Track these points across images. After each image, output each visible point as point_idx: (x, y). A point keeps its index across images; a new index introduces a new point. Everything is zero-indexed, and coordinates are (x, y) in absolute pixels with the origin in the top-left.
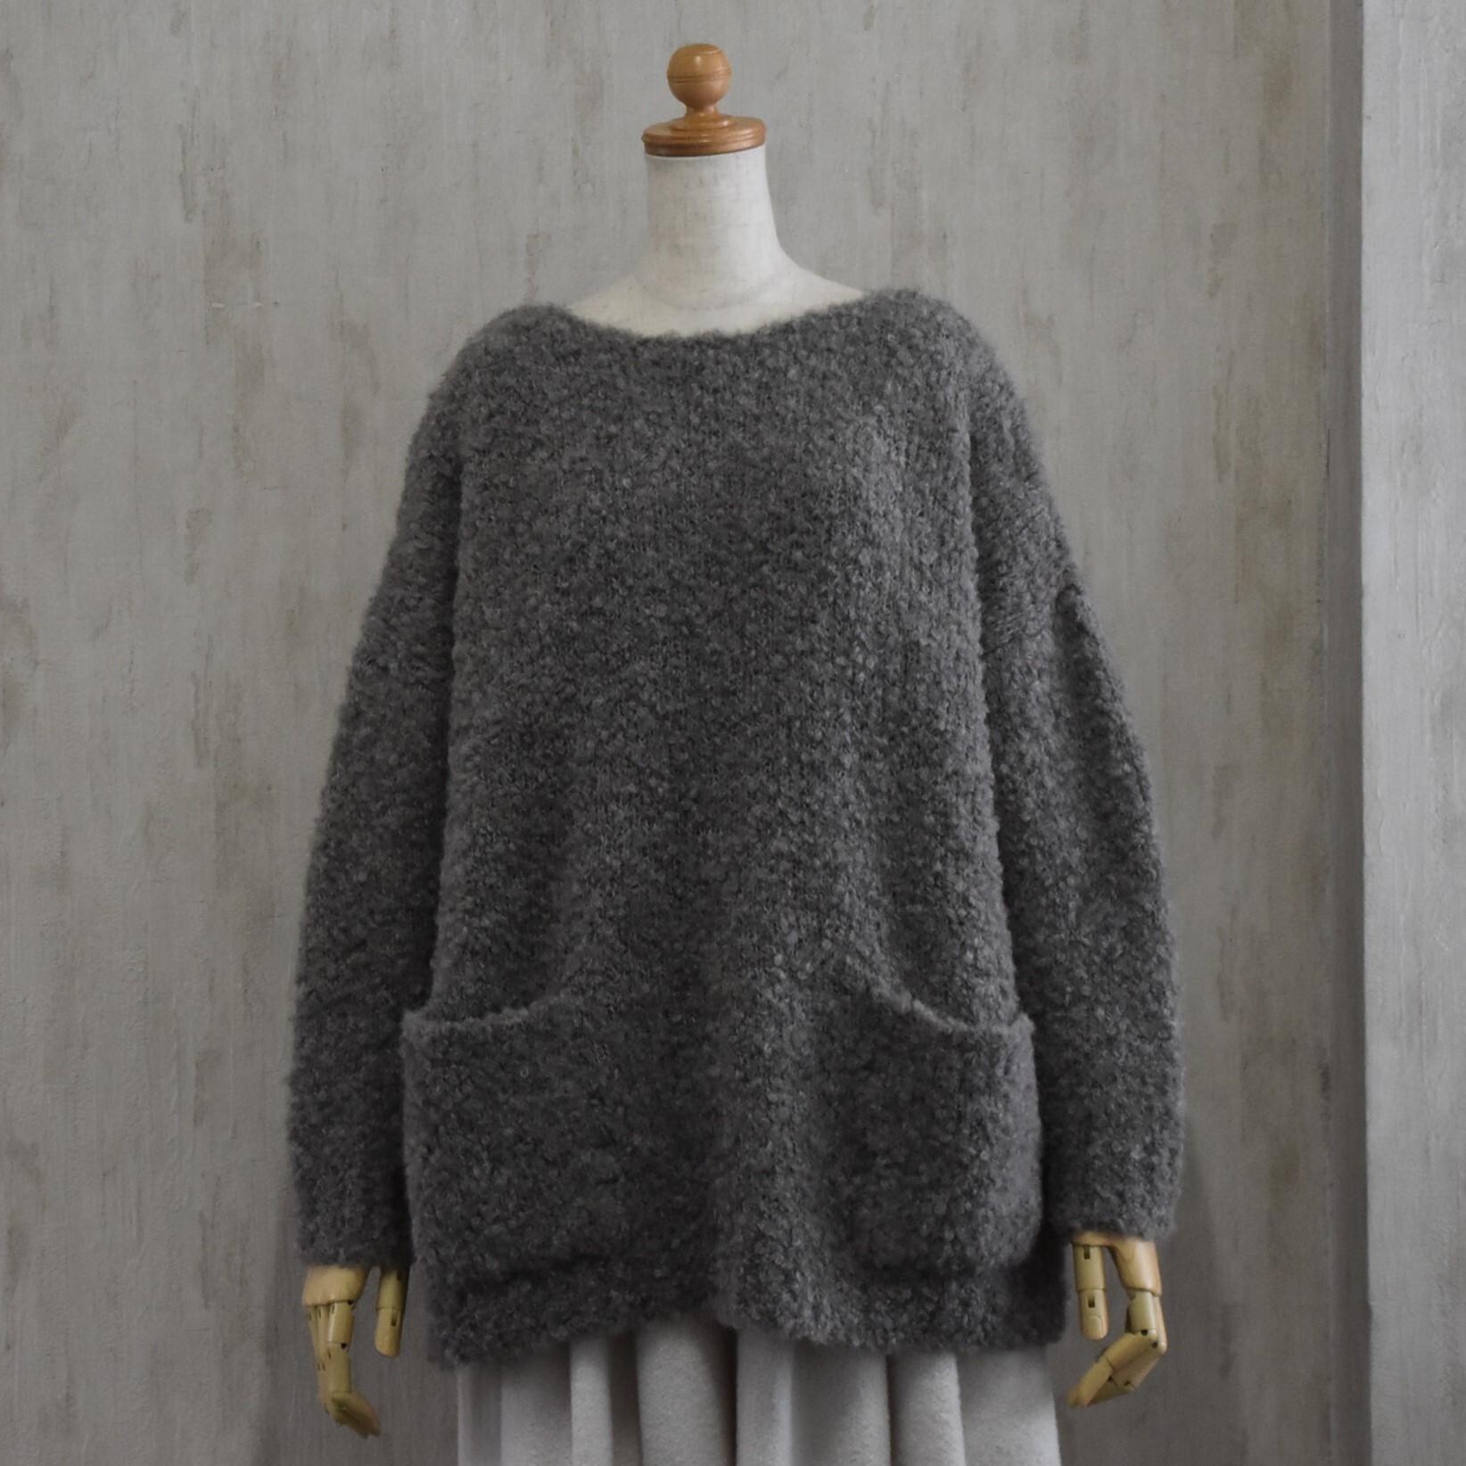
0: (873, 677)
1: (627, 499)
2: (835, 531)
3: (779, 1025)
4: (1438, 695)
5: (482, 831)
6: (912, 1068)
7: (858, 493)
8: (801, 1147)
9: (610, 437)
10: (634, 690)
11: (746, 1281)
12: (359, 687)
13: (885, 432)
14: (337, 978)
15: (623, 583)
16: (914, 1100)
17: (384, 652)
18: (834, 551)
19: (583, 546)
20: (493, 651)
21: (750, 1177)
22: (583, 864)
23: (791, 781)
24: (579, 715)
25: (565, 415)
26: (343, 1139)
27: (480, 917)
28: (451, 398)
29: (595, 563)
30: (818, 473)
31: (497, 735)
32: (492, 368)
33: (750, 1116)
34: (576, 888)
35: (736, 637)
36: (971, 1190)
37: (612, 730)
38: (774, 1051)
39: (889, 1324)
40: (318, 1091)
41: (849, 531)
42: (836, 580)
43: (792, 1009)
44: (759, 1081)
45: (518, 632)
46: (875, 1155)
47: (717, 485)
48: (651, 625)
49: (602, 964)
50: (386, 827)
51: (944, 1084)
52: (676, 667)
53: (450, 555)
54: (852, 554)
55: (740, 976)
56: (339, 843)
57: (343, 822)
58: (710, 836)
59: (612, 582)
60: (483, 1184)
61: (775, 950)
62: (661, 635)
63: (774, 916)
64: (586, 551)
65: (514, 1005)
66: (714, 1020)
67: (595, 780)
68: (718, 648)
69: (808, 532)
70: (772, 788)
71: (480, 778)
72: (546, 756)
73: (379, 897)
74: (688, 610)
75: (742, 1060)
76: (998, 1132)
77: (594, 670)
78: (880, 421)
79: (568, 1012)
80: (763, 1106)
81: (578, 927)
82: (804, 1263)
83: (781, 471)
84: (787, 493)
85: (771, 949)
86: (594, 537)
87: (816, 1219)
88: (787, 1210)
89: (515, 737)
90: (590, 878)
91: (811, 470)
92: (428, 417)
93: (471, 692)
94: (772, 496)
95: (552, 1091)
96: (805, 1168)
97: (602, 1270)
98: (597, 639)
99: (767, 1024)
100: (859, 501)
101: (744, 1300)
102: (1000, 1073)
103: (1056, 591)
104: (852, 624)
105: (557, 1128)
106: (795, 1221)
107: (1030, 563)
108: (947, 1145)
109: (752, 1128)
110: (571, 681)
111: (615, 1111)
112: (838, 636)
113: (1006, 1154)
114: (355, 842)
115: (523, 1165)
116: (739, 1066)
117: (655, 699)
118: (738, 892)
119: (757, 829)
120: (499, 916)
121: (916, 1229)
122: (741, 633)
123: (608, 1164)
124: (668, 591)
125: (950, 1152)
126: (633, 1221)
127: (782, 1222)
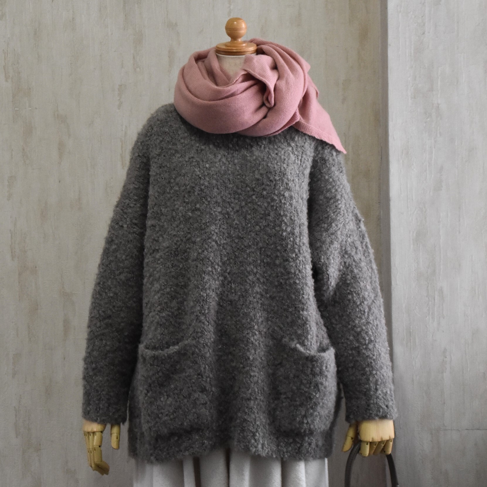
0: (289, 234)
1: (208, 171)
2: (277, 185)
3: (255, 350)
5: (163, 284)
6: (295, 367)
7: (285, 173)
8: (261, 391)
9: (202, 150)
10: (211, 236)
11: (240, 435)
12: (113, 232)
13: (294, 152)
14: (100, 327)
15: (206, 200)
16: (295, 376)
17: (122, 221)
18: (276, 192)
19: (193, 187)
20: (165, 223)
21: (243, 401)
22: (194, 295)
23: (261, 268)
24: (192, 245)
25: (186, 142)
26: (101, 381)
27: (162, 313)
28: (146, 135)
29: (198, 193)
30: (272, 166)
31: (168, 252)
32: (160, 125)
33: (244, 380)
34: (192, 304)
35: (243, 219)
36: (313, 406)
37: (203, 249)
38: (254, 359)
39: (285, 450)
40: (92, 364)
41: (281, 186)
42: (277, 201)
43: (259, 344)
44: (248, 368)
45: (173, 217)
46: (281, 394)
47: (238, 168)
48: (216, 214)
49: (200, 329)
50: (121, 280)
51: (306, 371)
52: (223, 229)
53: (147, 191)
54: (282, 193)
55: (243, 333)
56: (104, 283)
57: (106, 276)
58: (233, 286)
59: (203, 199)
60: (164, 403)
61: (254, 324)
62: (219, 218)
63: (255, 313)
64: (194, 189)
65: (174, 344)
66: (233, 347)
67: (197, 266)
68: (238, 223)
69: (268, 185)
70: (255, 270)
71: (162, 266)
72: (182, 259)
73: (117, 302)
74: (228, 209)
75: (243, 361)
76: (323, 388)
77: (197, 229)
78: (293, 149)
79: (191, 346)
80: (249, 377)
81: (193, 317)
82: (260, 430)
83: (259, 164)
84: (261, 172)
85: (253, 324)
86: (197, 184)
87: (264, 415)
88: (254, 412)
89: (173, 252)
90: (196, 300)
91: (269, 165)
92: (137, 142)
93: (158, 237)
94: (256, 172)
95: (186, 373)
96: (262, 398)
97: (201, 433)
98: (198, 219)
99: (251, 349)
100: (285, 176)
101: (239, 441)
102: (324, 368)
103: (352, 208)
104: (282, 216)
105: (187, 385)
106: (257, 416)
107: (345, 200)
108: (306, 392)
109: (245, 384)
110: (189, 233)
111: (207, 380)
112: (277, 220)
113: (325, 395)
114: (109, 283)
115: (176, 397)
116: (241, 363)
117: (217, 239)
118: (243, 304)
119: (250, 284)
120: (168, 313)
121: (295, 420)
122: (245, 218)
123: (204, 398)
124: (221, 203)
125: (307, 394)
126: (212, 417)
127: (253, 416)
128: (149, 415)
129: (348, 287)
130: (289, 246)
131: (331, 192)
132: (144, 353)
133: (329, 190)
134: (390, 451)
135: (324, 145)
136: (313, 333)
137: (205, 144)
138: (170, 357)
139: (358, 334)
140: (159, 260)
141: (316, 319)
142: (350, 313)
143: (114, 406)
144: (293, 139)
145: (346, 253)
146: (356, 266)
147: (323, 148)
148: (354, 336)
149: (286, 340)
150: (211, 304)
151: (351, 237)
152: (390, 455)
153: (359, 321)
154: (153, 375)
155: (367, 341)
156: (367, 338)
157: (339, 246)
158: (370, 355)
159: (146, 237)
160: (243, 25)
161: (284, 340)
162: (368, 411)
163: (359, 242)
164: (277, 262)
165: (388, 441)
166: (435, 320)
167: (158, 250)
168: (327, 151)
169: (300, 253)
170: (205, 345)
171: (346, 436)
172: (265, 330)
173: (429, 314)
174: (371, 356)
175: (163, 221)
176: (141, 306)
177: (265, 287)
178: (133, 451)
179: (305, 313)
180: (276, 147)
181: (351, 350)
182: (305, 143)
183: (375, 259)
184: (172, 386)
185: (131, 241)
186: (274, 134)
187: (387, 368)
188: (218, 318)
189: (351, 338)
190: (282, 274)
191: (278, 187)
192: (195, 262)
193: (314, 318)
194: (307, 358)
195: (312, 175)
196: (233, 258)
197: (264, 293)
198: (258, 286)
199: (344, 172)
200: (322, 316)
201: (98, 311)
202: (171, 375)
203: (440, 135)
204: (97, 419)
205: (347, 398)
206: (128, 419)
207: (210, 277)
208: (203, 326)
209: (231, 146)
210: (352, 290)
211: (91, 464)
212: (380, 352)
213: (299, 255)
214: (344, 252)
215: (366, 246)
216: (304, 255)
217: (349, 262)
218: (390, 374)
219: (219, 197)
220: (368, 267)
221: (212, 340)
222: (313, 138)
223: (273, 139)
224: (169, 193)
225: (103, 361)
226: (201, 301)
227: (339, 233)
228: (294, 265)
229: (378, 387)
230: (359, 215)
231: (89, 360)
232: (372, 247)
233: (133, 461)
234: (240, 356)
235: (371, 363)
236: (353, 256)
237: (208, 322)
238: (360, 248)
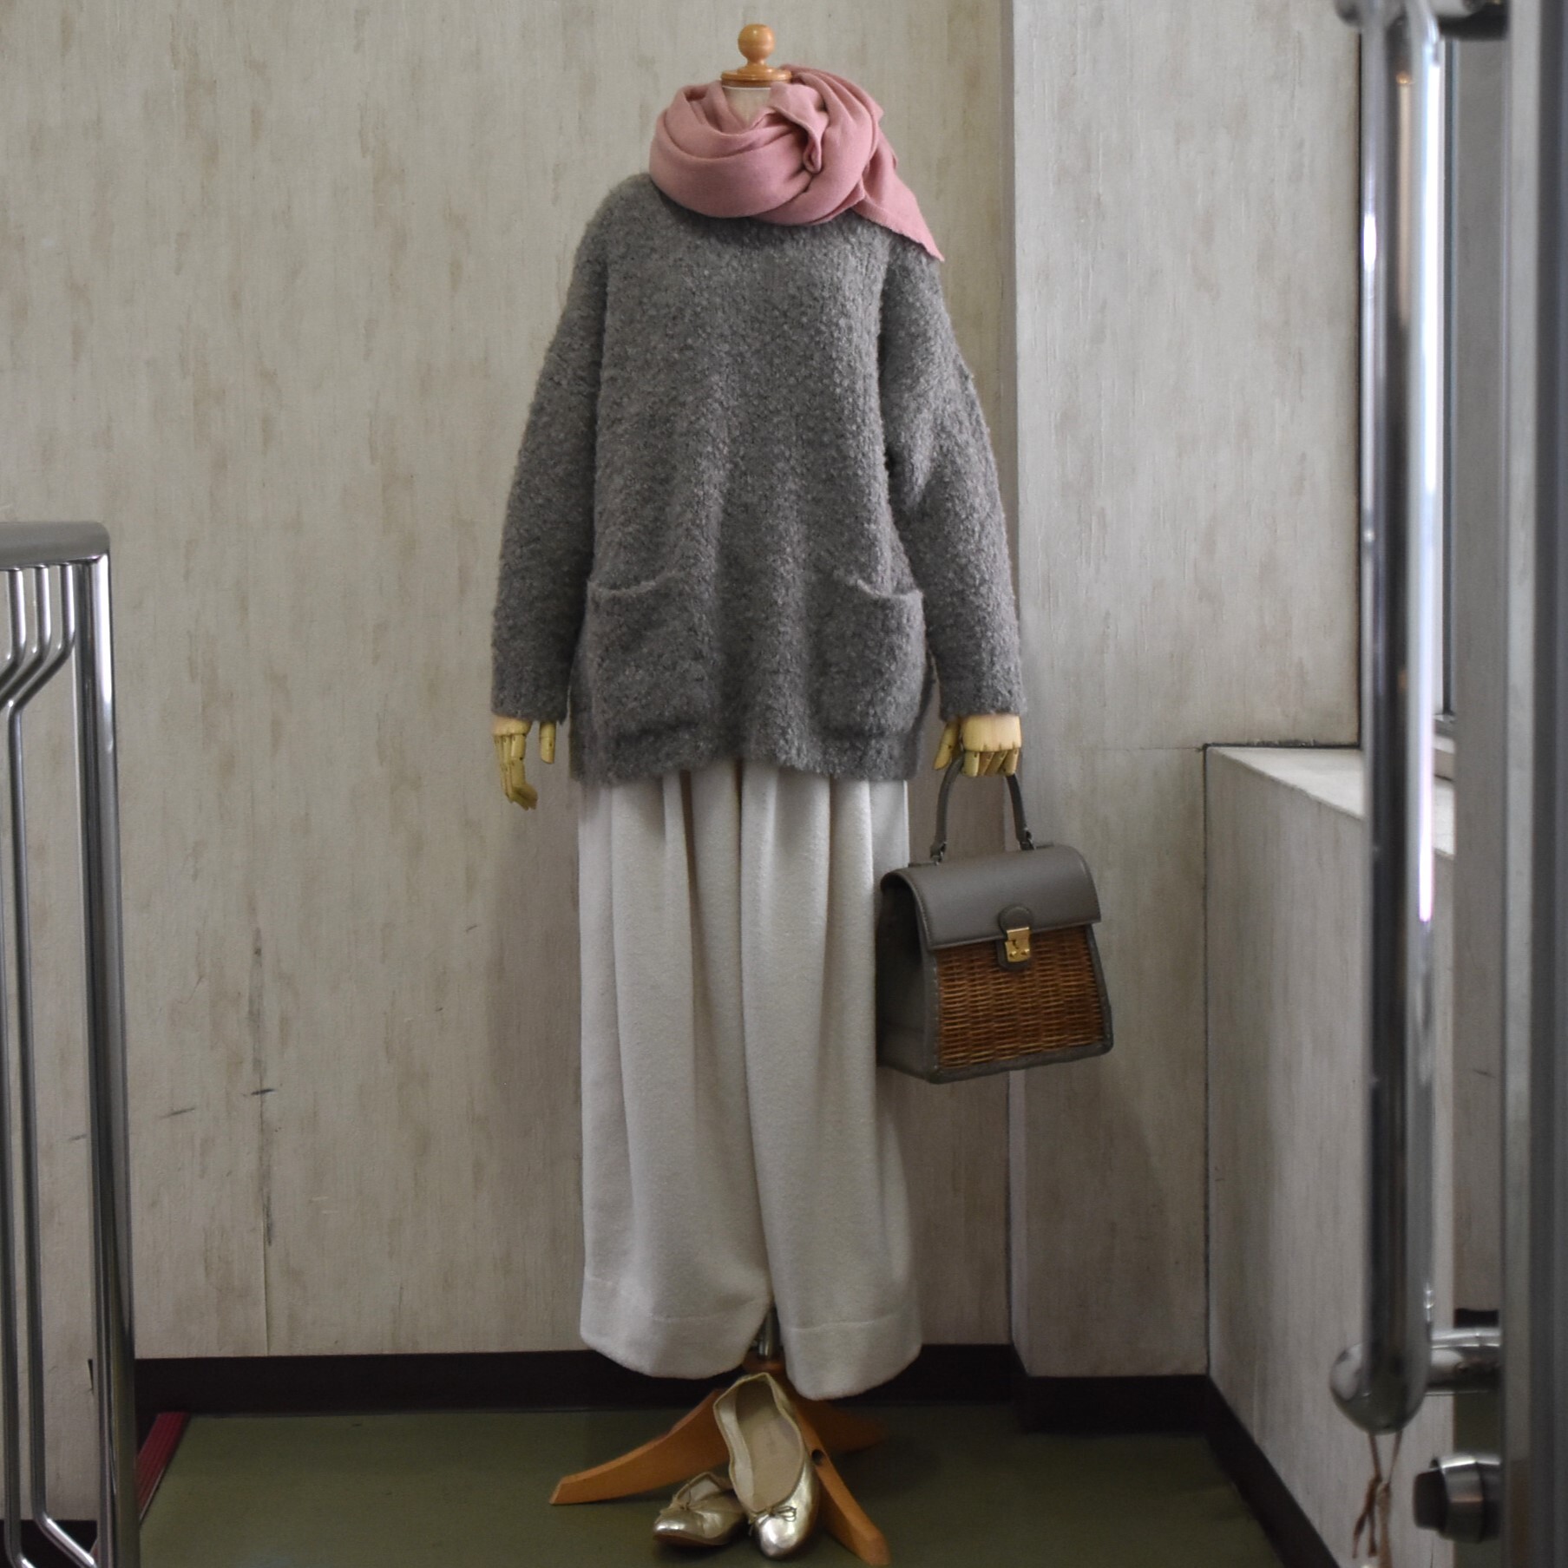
0: (846, 391)
1: (707, 282)
2: (826, 307)
3: (787, 590)
4: (1059, 414)
5: (629, 478)
6: (854, 618)
7: (839, 286)
8: (796, 658)
9: (697, 247)
10: (711, 392)
11: (761, 732)
12: (543, 393)
13: (856, 254)
14: (521, 557)
15: (704, 331)
16: (854, 635)
17: (558, 374)
18: (824, 318)
19: (682, 309)
20: (633, 373)
21: (765, 675)
22: (682, 494)
23: (797, 450)
24: (680, 408)
25: (670, 234)
26: (523, 649)
27: (627, 526)
28: (601, 225)
29: (689, 319)
30: (817, 273)
31: (637, 422)
32: (625, 207)
33: (768, 640)
34: (678, 509)
35: (768, 365)
36: (884, 686)
37: (698, 416)
38: (784, 604)
39: (836, 761)
41: (834, 308)
42: (826, 335)
43: (794, 579)
44: (775, 619)
45: (646, 361)
46: (830, 665)
47: (759, 278)
48: (720, 356)
49: (693, 552)
50: (557, 475)
51: (873, 626)
52: (734, 381)
53: (601, 320)
54: (835, 320)
55: (766, 560)
58: (749, 480)
59: (698, 330)
60: (630, 679)
61: (786, 545)
62: (726, 362)
63: (786, 526)
64: (683, 312)
65: (647, 578)
66: (749, 584)
67: (687, 445)
68: (758, 371)
69: (810, 306)
70: (787, 453)
71: (628, 447)
72: (662, 433)
73: (550, 514)
74: (741, 348)
75: (765, 608)
76: (901, 655)
77: (687, 381)
78: (853, 248)
79: (676, 582)
80: (776, 634)
81: (680, 531)
82: (794, 724)
83: (796, 271)
84: (799, 283)
85: (784, 545)
86: (688, 304)
87: (802, 700)
88: (785, 694)
89: (646, 423)
90: (685, 502)
91: (813, 271)
92: (585, 237)
93: (621, 398)
94: (791, 284)
95: (668, 627)
96: (798, 671)
97: (694, 730)
98: (690, 363)
99: (780, 587)
100: (840, 291)
101: (758, 743)
102: (905, 621)
103: (954, 355)
104: (834, 360)
105: (670, 648)
106: (789, 700)
107: (942, 341)
108: (873, 661)
109: (769, 646)
110: (674, 388)
111: (703, 639)
112: (825, 368)
113: (905, 668)
114: (537, 480)
115: (651, 669)
116: (763, 611)
117: (723, 398)
118: (766, 512)
119: (778, 476)
120: (638, 527)
121: (854, 709)
122: (771, 364)
123: (698, 669)
124: (730, 337)
125: (874, 665)
126: (712, 703)
127: (782, 700)
128: (605, 700)
129: (946, 488)
130: (846, 412)
131: (918, 325)
132: (597, 594)
133: (916, 322)
134: (1013, 770)
135: (907, 244)
136: (886, 562)
137: (702, 237)
138: (640, 599)
139: (962, 570)
140: (622, 436)
141: (891, 539)
142: (949, 533)
143: (547, 692)
144: (854, 232)
145: (943, 429)
146: (959, 453)
147: (904, 249)
148: (955, 573)
149: (839, 573)
150: (712, 510)
151: (952, 404)
152: (1014, 776)
153: (965, 547)
154: (612, 631)
155: (977, 582)
156: (978, 576)
157: (931, 417)
158: (982, 605)
159: (600, 399)
160: (769, 37)
161: (836, 573)
162: (977, 700)
163: (966, 414)
164: (826, 439)
165: (1010, 752)
166: (1092, 564)
167: (620, 420)
168: (911, 255)
169: (865, 425)
170: (701, 580)
171: (941, 743)
172: (803, 556)
173: (1081, 554)
174: (984, 606)
175: (629, 370)
176: (592, 521)
177: (804, 482)
178: (578, 767)
179: (873, 526)
180: (824, 243)
181: (951, 595)
182: (873, 239)
183: (993, 445)
184: (645, 650)
185: (575, 407)
186: (821, 222)
187: (1011, 629)
188: (723, 535)
189: (951, 575)
190: (834, 459)
191: (828, 310)
192: (684, 438)
193: (888, 537)
194: (875, 603)
195: (885, 295)
196: (750, 431)
197: (802, 494)
198: (794, 481)
199: (941, 292)
200: (902, 538)
201: (518, 530)
202: (643, 632)
203: (1103, 248)
204: (517, 713)
205: (941, 679)
206: (569, 714)
207: (710, 463)
208: (697, 545)
209: (747, 241)
210: (953, 493)
211: (506, 790)
212: (999, 600)
213: (863, 427)
214: (939, 428)
215: (978, 422)
216: (871, 428)
217: (948, 447)
218: (1016, 639)
219: (726, 326)
220: (981, 457)
221: (713, 571)
222: (887, 231)
223: (819, 230)
224: (640, 322)
225: (527, 615)
226: (694, 504)
227: (931, 394)
228: (854, 445)
229: (995, 659)
230: (965, 368)
231: (504, 612)
232: (988, 424)
233: (578, 785)
234: (760, 599)
235: (984, 618)
236: (954, 436)
237: (706, 540)
238: (967, 424)
